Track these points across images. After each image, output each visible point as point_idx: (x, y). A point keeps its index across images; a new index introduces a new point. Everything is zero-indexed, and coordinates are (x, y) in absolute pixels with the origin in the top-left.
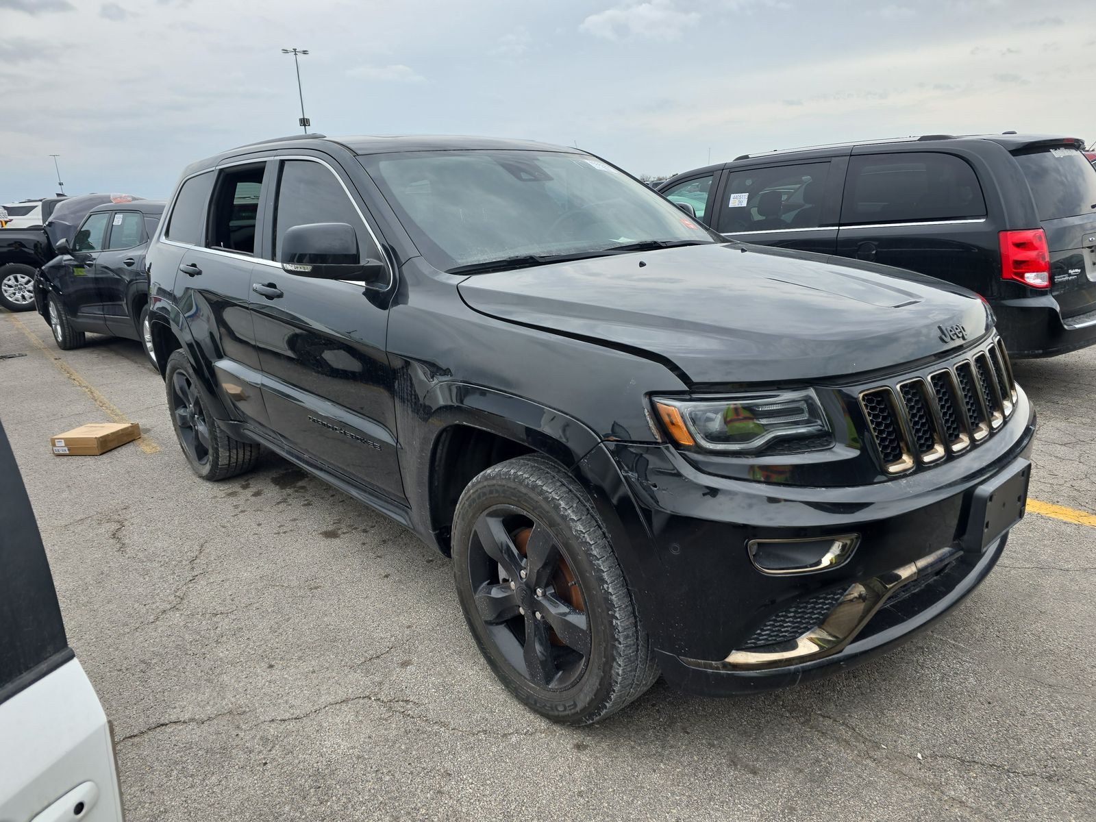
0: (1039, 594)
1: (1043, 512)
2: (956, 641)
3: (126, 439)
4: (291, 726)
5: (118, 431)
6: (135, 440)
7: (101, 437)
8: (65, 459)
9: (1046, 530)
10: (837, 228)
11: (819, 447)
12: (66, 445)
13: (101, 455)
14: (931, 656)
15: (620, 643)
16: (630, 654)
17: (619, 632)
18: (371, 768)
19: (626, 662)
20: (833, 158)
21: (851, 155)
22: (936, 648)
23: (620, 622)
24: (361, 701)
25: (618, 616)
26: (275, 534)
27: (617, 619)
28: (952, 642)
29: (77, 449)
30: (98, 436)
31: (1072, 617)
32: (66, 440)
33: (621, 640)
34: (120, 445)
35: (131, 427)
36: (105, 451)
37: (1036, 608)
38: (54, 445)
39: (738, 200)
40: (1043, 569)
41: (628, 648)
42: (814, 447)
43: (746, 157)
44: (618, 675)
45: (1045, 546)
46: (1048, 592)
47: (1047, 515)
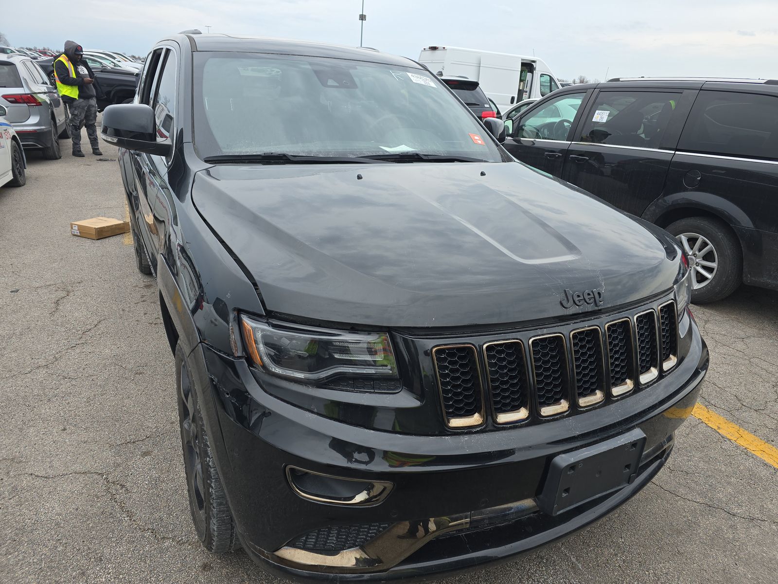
0: (689, 533)
1: (751, 448)
2: (577, 560)
3: (118, 232)
4: (38, 483)
5: (113, 226)
6: (125, 233)
7: (99, 228)
8: (77, 238)
9: (742, 467)
10: (673, 152)
11: (384, 389)
12: (79, 230)
13: (97, 240)
14: (544, 569)
15: (214, 508)
16: (224, 517)
17: (213, 498)
18: (58, 536)
19: (220, 523)
20: (685, 90)
21: (701, 90)
22: (554, 562)
23: (215, 492)
24: (96, 476)
25: (213, 486)
26: (149, 323)
27: (212, 488)
28: (573, 559)
29: (84, 234)
30: (96, 227)
31: (705, 567)
32: (79, 226)
33: (215, 505)
34: (112, 235)
35: (123, 224)
36: (99, 238)
37: (676, 547)
38: (72, 228)
39: (601, 116)
40: (711, 507)
41: (221, 513)
42: (379, 389)
43: (618, 80)
44: (214, 530)
45: (729, 483)
46: (699, 534)
47: (753, 452)
